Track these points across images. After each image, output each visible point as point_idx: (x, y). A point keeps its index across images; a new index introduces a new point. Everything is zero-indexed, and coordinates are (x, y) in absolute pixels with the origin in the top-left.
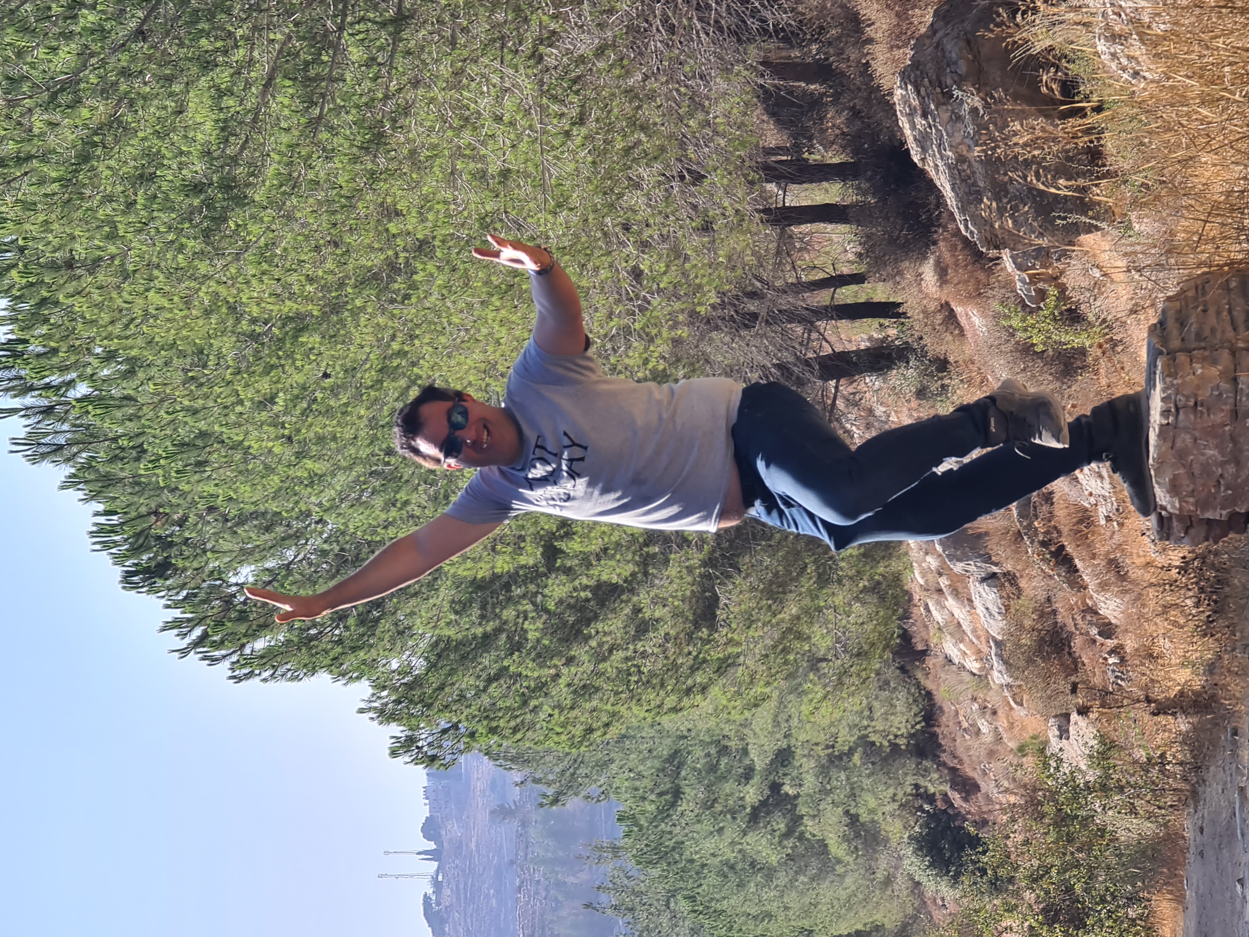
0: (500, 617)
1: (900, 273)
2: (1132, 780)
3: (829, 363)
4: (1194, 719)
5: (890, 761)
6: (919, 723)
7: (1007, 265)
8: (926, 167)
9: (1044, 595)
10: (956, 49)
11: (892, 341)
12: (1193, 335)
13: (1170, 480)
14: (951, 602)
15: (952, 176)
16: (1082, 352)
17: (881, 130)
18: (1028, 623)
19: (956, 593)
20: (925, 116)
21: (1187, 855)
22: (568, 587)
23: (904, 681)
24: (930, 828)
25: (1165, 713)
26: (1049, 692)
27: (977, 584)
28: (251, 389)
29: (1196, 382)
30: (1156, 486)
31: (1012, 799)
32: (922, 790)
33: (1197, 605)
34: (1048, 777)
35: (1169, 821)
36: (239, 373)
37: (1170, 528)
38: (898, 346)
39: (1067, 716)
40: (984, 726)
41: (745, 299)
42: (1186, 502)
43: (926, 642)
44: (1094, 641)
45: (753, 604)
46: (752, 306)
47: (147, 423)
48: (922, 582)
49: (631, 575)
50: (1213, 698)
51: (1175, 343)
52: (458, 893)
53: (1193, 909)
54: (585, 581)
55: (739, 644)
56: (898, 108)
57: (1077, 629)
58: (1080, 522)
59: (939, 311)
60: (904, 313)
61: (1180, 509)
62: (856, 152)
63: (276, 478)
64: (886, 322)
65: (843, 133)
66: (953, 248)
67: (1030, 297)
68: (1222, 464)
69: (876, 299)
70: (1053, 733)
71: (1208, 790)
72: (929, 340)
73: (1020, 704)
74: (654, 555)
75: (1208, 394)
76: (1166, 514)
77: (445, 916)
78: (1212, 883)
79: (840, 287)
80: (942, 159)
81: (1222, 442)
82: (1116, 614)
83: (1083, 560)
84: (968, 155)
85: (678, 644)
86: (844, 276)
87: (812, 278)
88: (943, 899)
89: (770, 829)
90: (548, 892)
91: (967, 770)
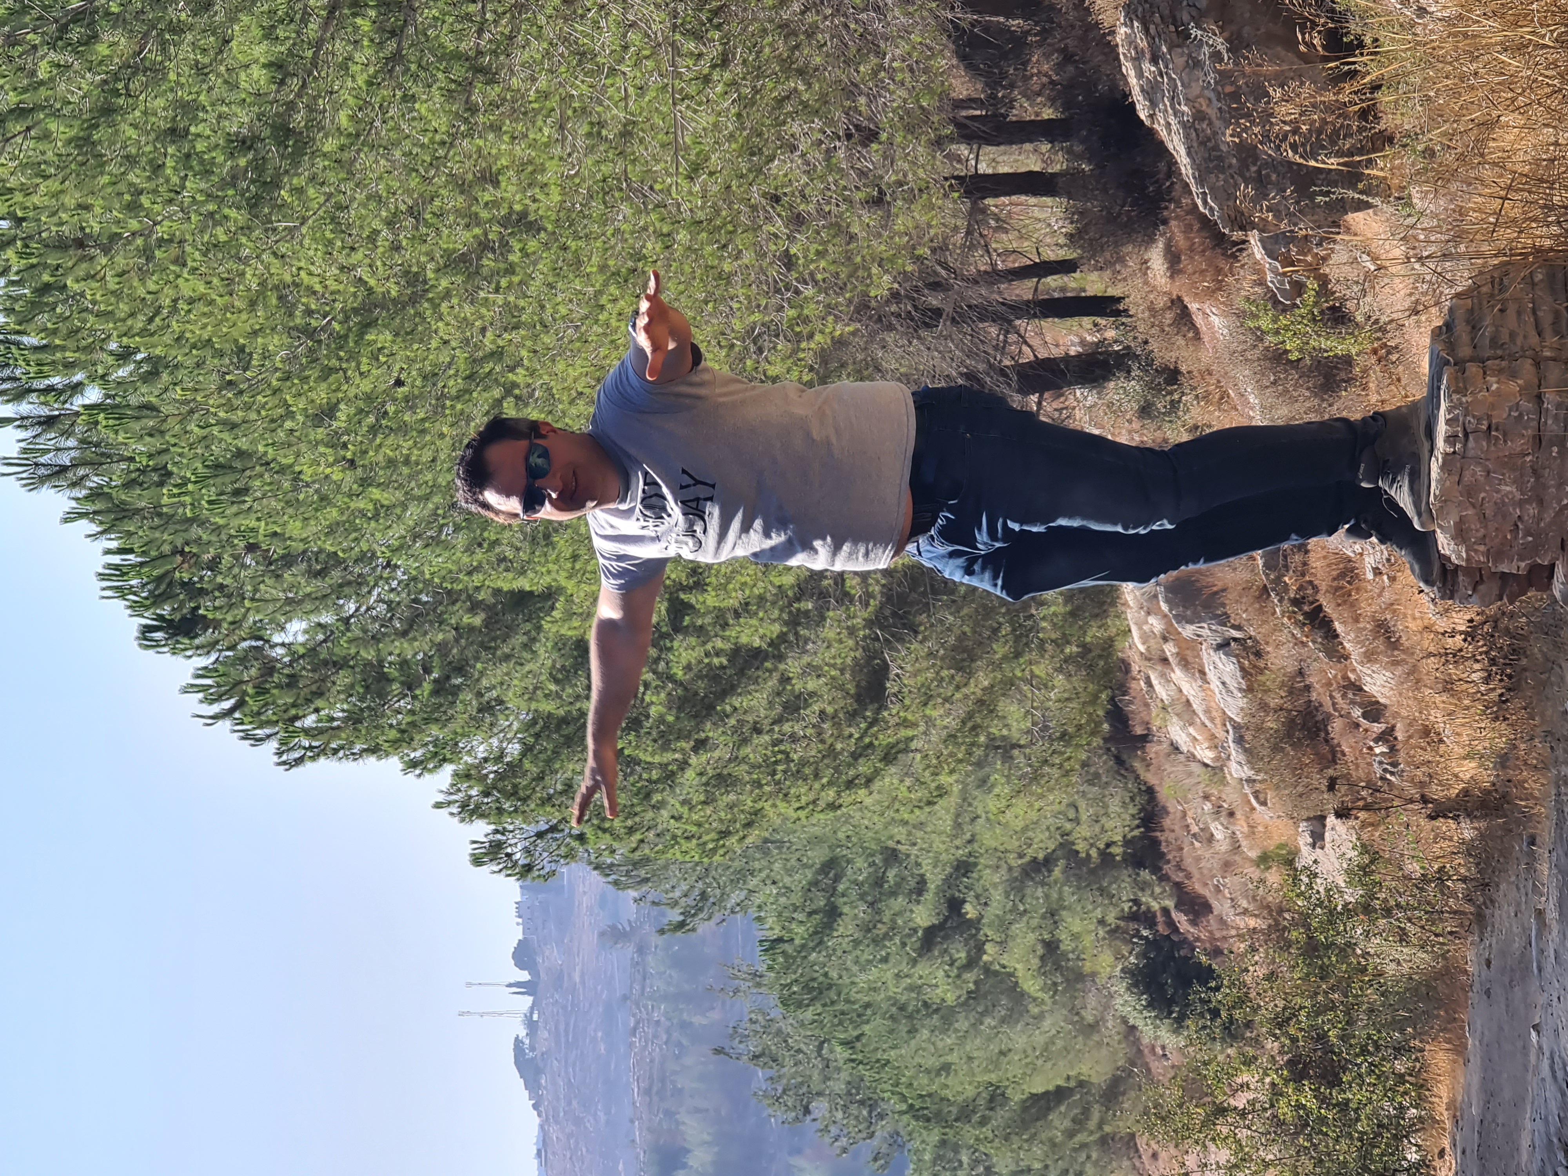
1: (1121, 260)
2: (1402, 901)
3: (1030, 372)
4: (1482, 824)
5: (1101, 875)
6: (1138, 827)
7: (1256, 250)
8: (1156, 126)
9: (1295, 666)
11: (1110, 345)
12: (1487, 341)
13: (1456, 523)
14: (1178, 675)
15: (1187, 136)
16: (1347, 361)
17: (1099, 79)
18: (1274, 702)
19: (1185, 664)
20: (1154, 60)
21: (1470, 994)
22: (699, 652)
23: (1119, 774)
24: (1148, 958)
25: (1445, 817)
26: (1300, 789)
27: (1212, 652)
28: (304, 398)
29: (1491, 399)
31: (1252, 923)
32: (1142, 909)
33: (1487, 680)
34: (1298, 896)
35: (1448, 951)
36: (288, 379)
37: (1455, 583)
38: (1117, 352)
39: (1321, 819)
40: (1219, 834)
41: (926, 292)
42: (1476, 551)
43: (1147, 724)
44: (1357, 725)
45: (931, 675)
46: (934, 300)
47: (173, 441)
48: (1142, 648)
49: (778, 637)
50: (1505, 797)
51: (1465, 351)
52: (558, 1036)
53: (1476, 1061)
54: (719, 644)
55: (914, 725)
56: (1121, 50)
57: (1335, 710)
58: (1342, 575)
59: (1169, 308)
60: (1126, 311)
61: (1468, 560)
62: (1067, 106)
63: (333, 510)
64: (1102, 321)
65: (1052, 82)
66: (1188, 228)
67: (1283, 292)
68: (1521, 503)
70: (1304, 840)
71: (1497, 913)
72: (1156, 345)
73: (1264, 803)
74: (807, 613)
75: (1505, 415)
76: (1449, 567)
77: (541, 1065)
78: (1501, 1028)
79: (1046, 276)
80: (1175, 115)
81: (1522, 476)
82: (1386, 691)
83: (1344, 623)
84: (1209, 111)
85: (837, 725)
86: (1050, 263)
87: (1010, 265)
88: (1163, 1048)
89: (947, 958)
90: (670, 1035)
91: (1196, 886)
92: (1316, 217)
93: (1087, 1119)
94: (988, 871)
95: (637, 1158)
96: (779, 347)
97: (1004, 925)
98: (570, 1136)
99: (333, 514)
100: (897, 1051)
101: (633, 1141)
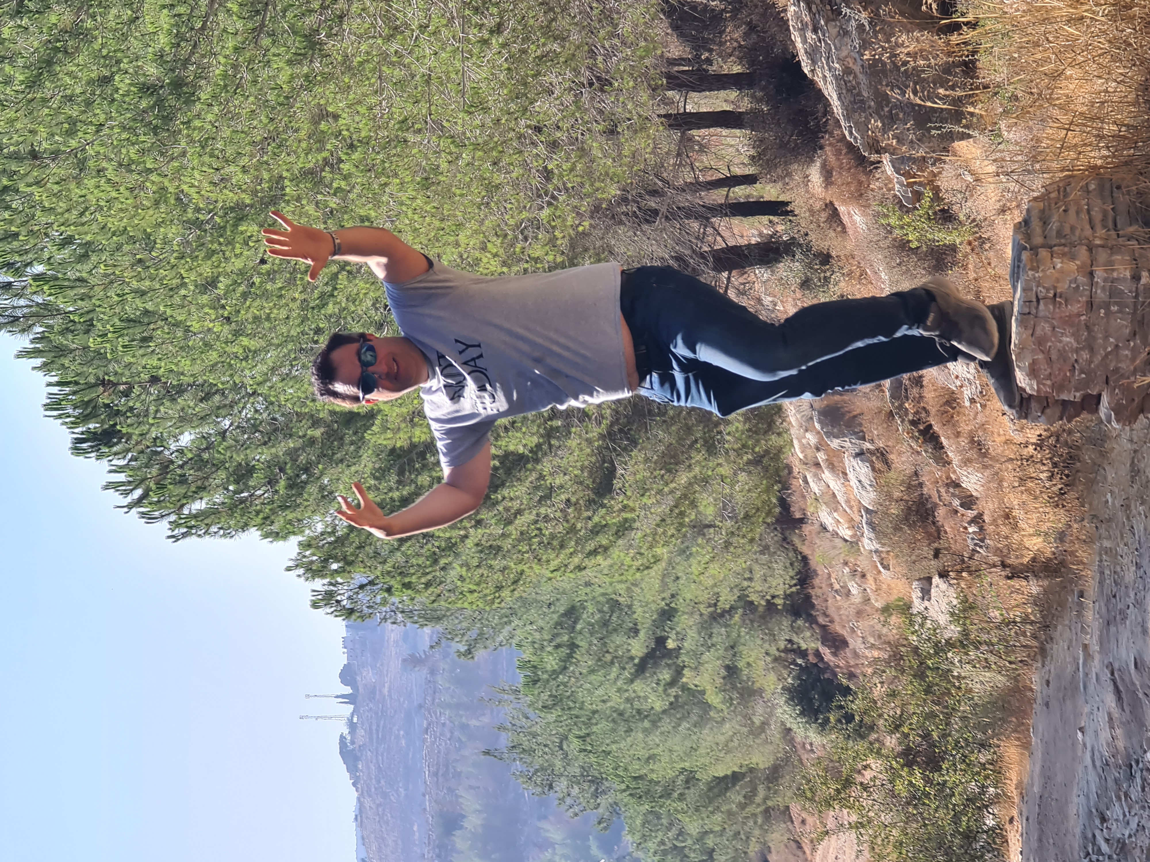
0: (415, 483)
1: (789, 175)
2: (987, 637)
3: (722, 256)
4: (1046, 583)
5: (768, 619)
6: (795, 585)
7: (887, 168)
8: (816, 78)
9: (912, 469)
11: (780, 237)
12: (1054, 233)
13: (1029, 364)
14: (827, 475)
15: (838, 86)
16: (953, 248)
17: (775, 44)
18: (897, 494)
19: (832, 467)
20: (815, 30)
21: (1034, 706)
23: (782, 546)
24: (801, 680)
25: (1019, 577)
26: (914, 558)
27: (852, 459)
28: (194, 271)
29: (1056, 275)
30: (1017, 369)
31: (876, 654)
32: (795, 646)
33: (1050, 478)
34: (910, 634)
35: (1019, 675)
36: (182, 258)
37: (1028, 408)
38: (785, 242)
39: (929, 580)
40: (854, 590)
41: (647, 197)
42: (1044, 385)
43: (803, 511)
44: (956, 512)
45: (647, 474)
46: (653, 203)
47: (98, 303)
48: (801, 456)
49: (536, 446)
50: (1062, 563)
51: (1038, 240)
52: (371, 733)
53: (1039, 754)
55: (633, 510)
56: (791, 23)
57: (940, 500)
58: (948, 403)
59: (824, 210)
60: (792, 211)
61: (1038, 391)
62: (752, 63)
63: (214, 353)
64: (775, 219)
65: (740, 46)
66: (838, 153)
67: (907, 198)
68: (1077, 351)
69: (767, 198)
70: (916, 595)
71: (1055, 647)
72: (814, 236)
73: (886, 567)
74: (558, 428)
75: (1066, 286)
76: (1025, 396)
77: (359, 754)
78: (1056, 731)
79: (734, 186)
80: (830, 71)
81: (1078, 330)
82: (977, 487)
83: (948, 438)
84: (854, 67)
85: (579, 511)
86: (738, 177)
87: (709, 179)
88: (811, 744)
89: (655, 678)
90: (452, 733)
91: (837, 628)
92: (931, 144)
93: (755, 795)
94: (686, 616)
95: (427, 821)
96: (540, 236)
97: (697, 655)
98: (378, 806)
99: (214, 356)
100: (618, 746)
101: (425, 809)
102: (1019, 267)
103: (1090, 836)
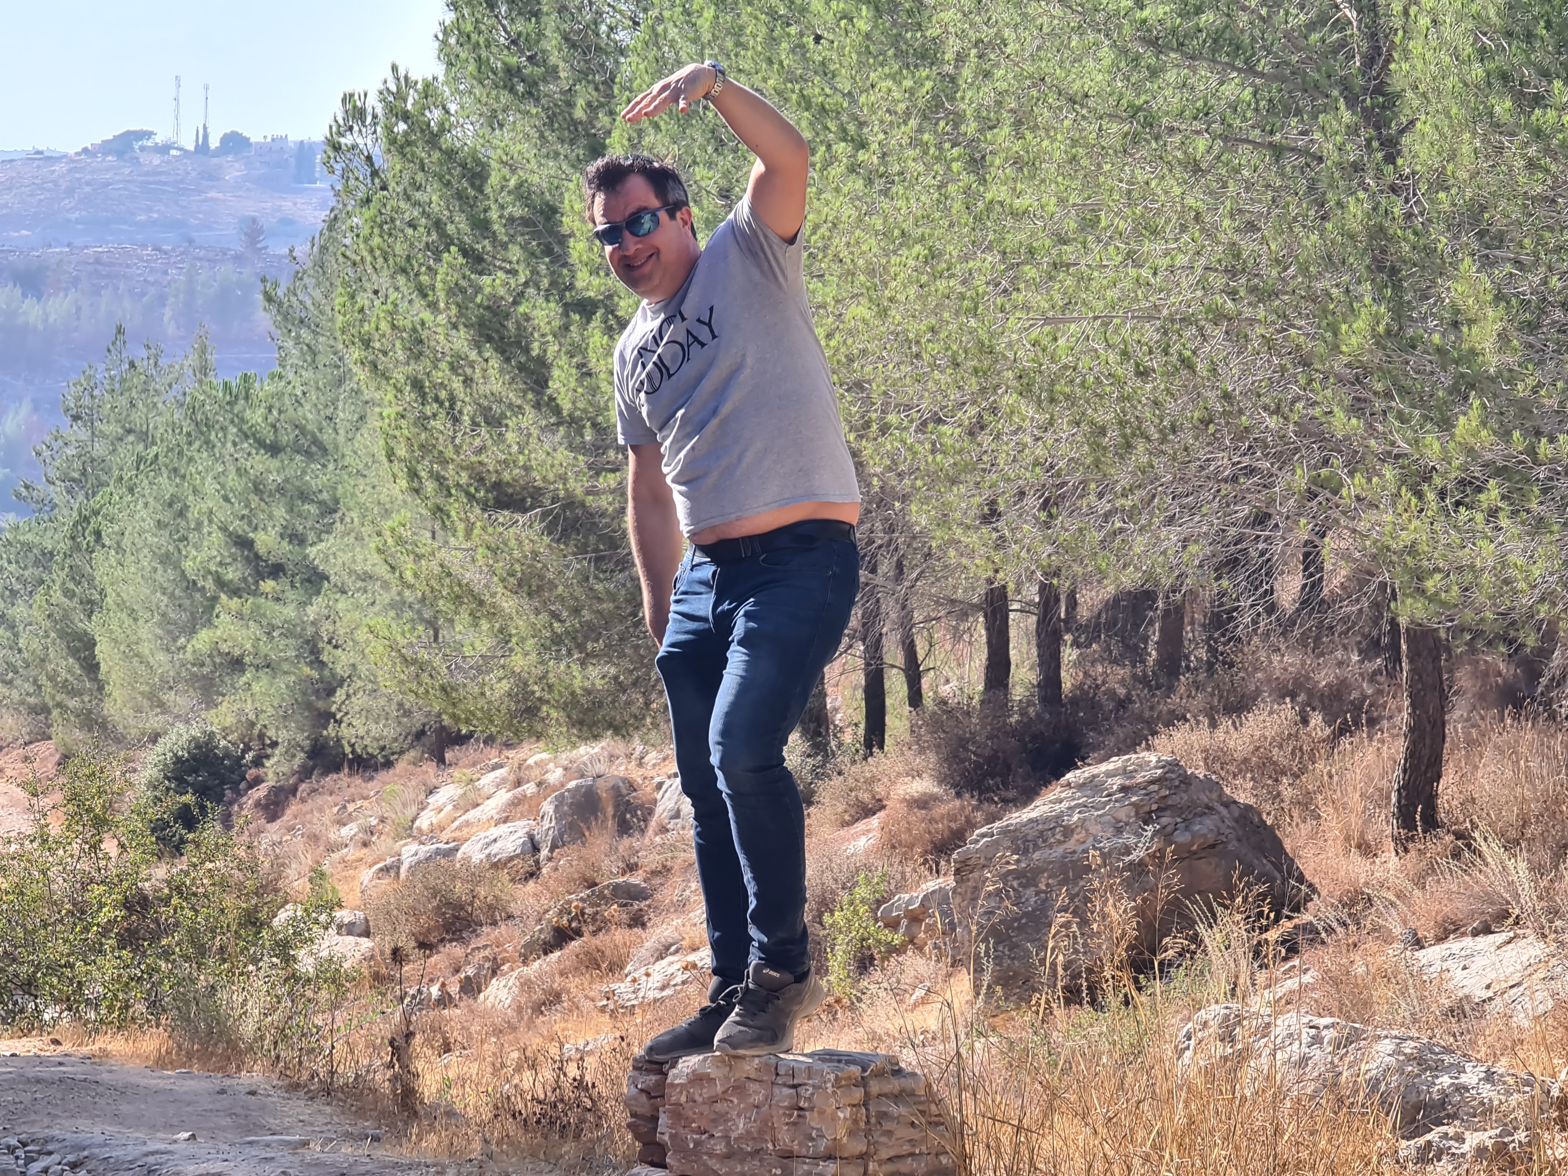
0: (510, 241)
1: (922, 751)
4: (387, 1091)
5: (308, 714)
6: (353, 752)
7: (931, 883)
8: (1059, 789)
9: (516, 913)
10: (1205, 831)
11: (834, 737)
12: (884, 1109)
13: (708, 1074)
14: (504, 796)
15: (1047, 820)
17: (1100, 733)
18: (482, 891)
19: (515, 803)
20: (1124, 789)
21: (219, 1075)
22: (545, 328)
23: (407, 735)
24: (223, 759)
25: (393, 1055)
26: (395, 913)
27: (526, 830)
29: (829, 1111)
32: (269, 751)
33: (535, 1100)
37: (648, 1071)
38: (829, 744)
39: (366, 933)
40: (347, 831)
41: (894, 559)
42: (681, 1093)
43: (455, 763)
44: (457, 971)
45: (517, 554)
46: (886, 566)
48: (531, 761)
49: (557, 405)
50: (416, 1114)
51: (875, 1087)
52: (155, 174)
53: (152, 1080)
54: (552, 348)
55: (468, 537)
56: (1134, 756)
57: (473, 950)
58: (608, 961)
59: (874, 797)
60: (871, 754)
61: (672, 1085)
62: (1075, 701)
64: (860, 731)
65: (1097, 687)
66: (953, 818)
67: (890, 910)
69: (888, 720)
70: (347, 915)
71: (302, 1103)
72: (837, 783)
73: (377, 875)
74: (581, 434)
75: (813, 1124)
77: (127, 156)
78: (189, 1103)
79: (906, 677)
80: (1069, 808)
81: (754, 1139)
82: (491, 999)
83: (559, 961)
84: (1073, 841)
86: (919, 682)
87: (918, 642)
89: (228, 560)
90: (153, 284)
91: (293, 808)
92: (966, 943)
93: (67, 694)
95: (33, 249)
97: (256, 615)
98: (56, 183)
101: (50, 246)
102: (839, 1061)
103: (50, 1148)
